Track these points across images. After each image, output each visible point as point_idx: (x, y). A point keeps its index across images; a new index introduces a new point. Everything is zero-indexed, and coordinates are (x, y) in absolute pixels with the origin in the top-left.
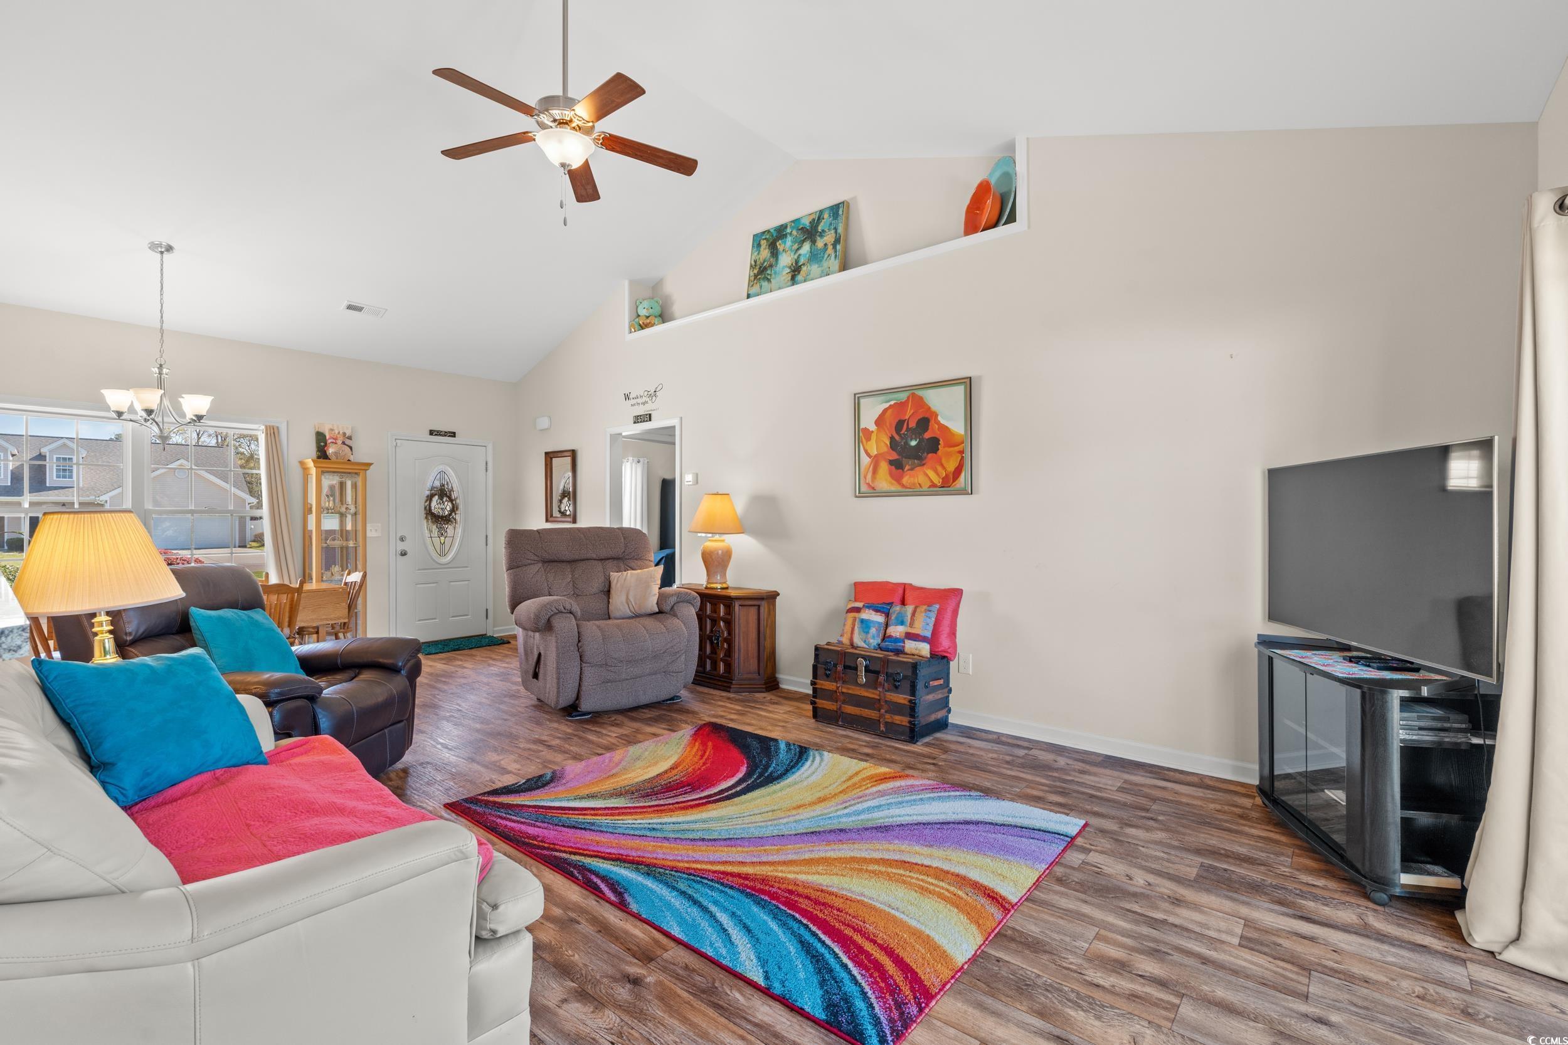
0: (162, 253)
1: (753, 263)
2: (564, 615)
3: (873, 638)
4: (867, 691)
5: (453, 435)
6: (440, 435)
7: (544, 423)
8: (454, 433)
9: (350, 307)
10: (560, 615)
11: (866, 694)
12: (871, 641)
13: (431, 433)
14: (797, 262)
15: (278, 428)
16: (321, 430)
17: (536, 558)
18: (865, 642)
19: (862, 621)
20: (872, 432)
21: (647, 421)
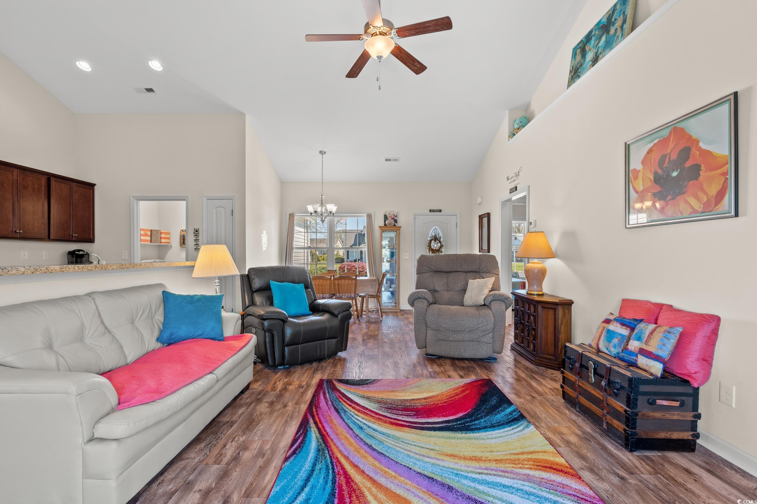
0: (322, 154)
1: (571, 69)
2: (422, 300)
3: (615, 347)
4: (594, 390)
5: (440, 211)
6: (434, 212)
7: (479, 200)
8: (441, 210)
9: (387, 160)
10: (420, 299)
11: (593, 392)
12: (612, 349)
13: (430, 211)
14: (596, 53)
15: (371, 215)
16: (385, 214)
17: (429, 270)
18: (607, 349)
19: (609, 331)
20: (639, 171)
21: (515, 191)
